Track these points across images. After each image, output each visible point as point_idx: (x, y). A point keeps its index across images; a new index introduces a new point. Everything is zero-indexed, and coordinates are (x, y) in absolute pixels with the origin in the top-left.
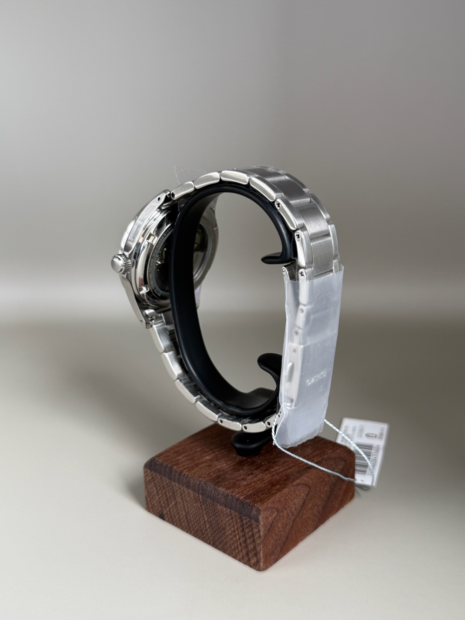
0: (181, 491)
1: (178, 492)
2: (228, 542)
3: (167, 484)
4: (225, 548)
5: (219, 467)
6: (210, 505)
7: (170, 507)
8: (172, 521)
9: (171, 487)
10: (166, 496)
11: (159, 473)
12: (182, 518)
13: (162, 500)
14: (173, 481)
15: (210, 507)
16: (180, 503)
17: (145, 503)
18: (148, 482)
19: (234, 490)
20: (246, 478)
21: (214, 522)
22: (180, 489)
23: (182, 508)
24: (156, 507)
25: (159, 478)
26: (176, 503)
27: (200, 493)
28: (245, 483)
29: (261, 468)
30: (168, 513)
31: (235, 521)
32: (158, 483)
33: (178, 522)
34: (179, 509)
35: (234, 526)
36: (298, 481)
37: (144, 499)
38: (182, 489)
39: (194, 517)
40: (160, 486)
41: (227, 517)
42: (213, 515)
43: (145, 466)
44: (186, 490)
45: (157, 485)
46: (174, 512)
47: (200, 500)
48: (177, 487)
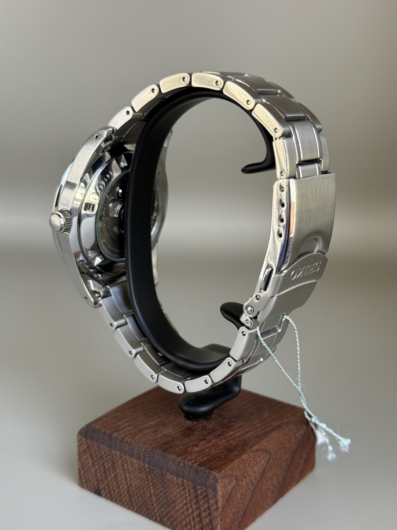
0: (123, 461)
1: (120, 462)
2: (178, 517)
3: (105, 453)
4: (174, 525)
5: (166, 432)
6: (158, 474)
7: (109, 480)
8: (110, 497)
9: (110, 457)
10: (104, 467)
11: (96, 442)
12: (123, 493)
13: (99, 473)
14: (113, 449)
15: (158, 477)
16: (121, 476)
17: (78, 477)
18: (82, 453)
19: (187, 457)
20: (198, 444)
21: (162, 495)
22: (121, 458)
23: (124, 481)
24: (91, 481)
25: (96, 447)
26: (116, 475)
27: (146, 462)
28: (197, 449)
29: (214, 433)
30: (106, 487)
31: (188, 492)
32: (95, 453)
33: (117, 497)
34: (119, 482)
35: (186, 498)
36: (257, 446)
37: (77, 472)
38: (123, 459)
39: (138, 490)
40: (97, 456)
41: (178, 488)
42: (162, 487)
43: (79, 434)
44: (129, 458)
45: (93, 455)
46: (113, 485)
47: (145, 470)
48: (118, 456)
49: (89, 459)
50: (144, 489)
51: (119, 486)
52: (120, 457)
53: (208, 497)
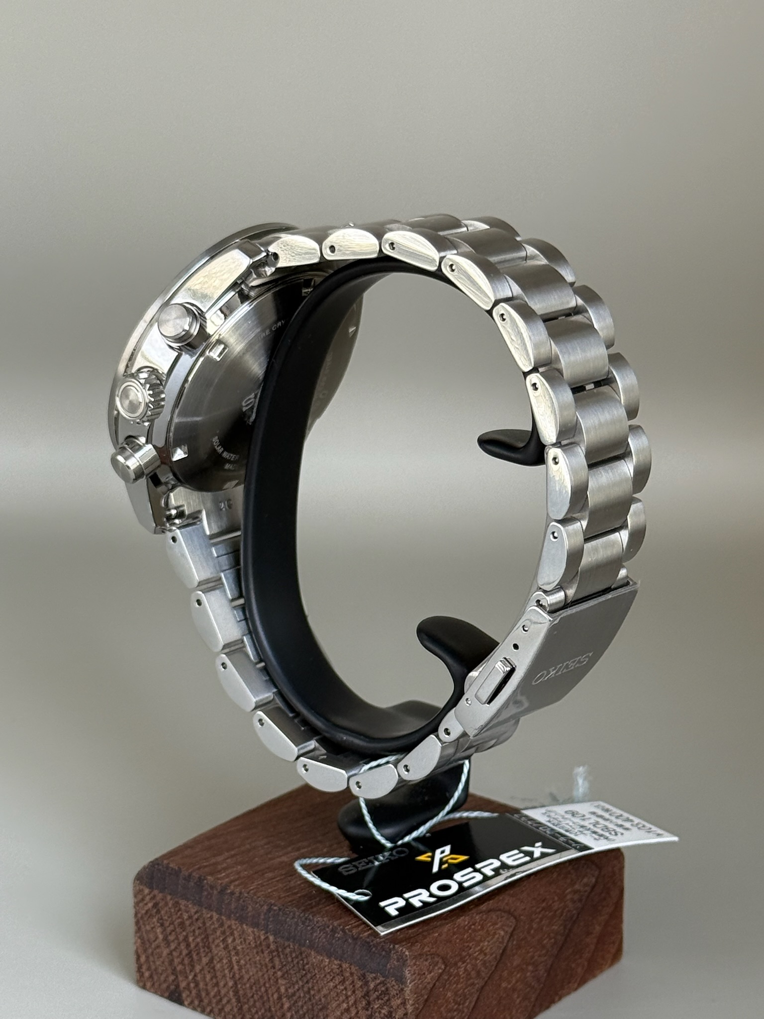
0: (225, 931)
1: (218, 933)
3: (190, 917)
6: (294, 955)
7: (198, 971)
8: (199, 1006)
9: (200, 924)
12: (225, 995)
13: (178, 957)
14: (206, 908)
16: (221, 960)
17: (134, 966)
18: (142, 918)
19: (349, 921)
21: (302, 995)
22: (222, 925)
24: (161, 974)
25: (170, 905)
26: (211, 960)
27: (270, 932)
30: (192, 985)
32: (169, 917)
33: (214, 1005)
34: (218, 974)
35: (347, 998)
37: (132, 958)
38: (226, 926)
40: (172, 923)
41: (331, 980)
42: (300, 979)
43: (138, 880)
44: (237, 926)
45: (165, 922)
46: (205, 981)
47: (269, 948)
48: (215, 923)
49: (158, 931)
50: (267, 985)
52: (219, 923)
53: (388, 994)
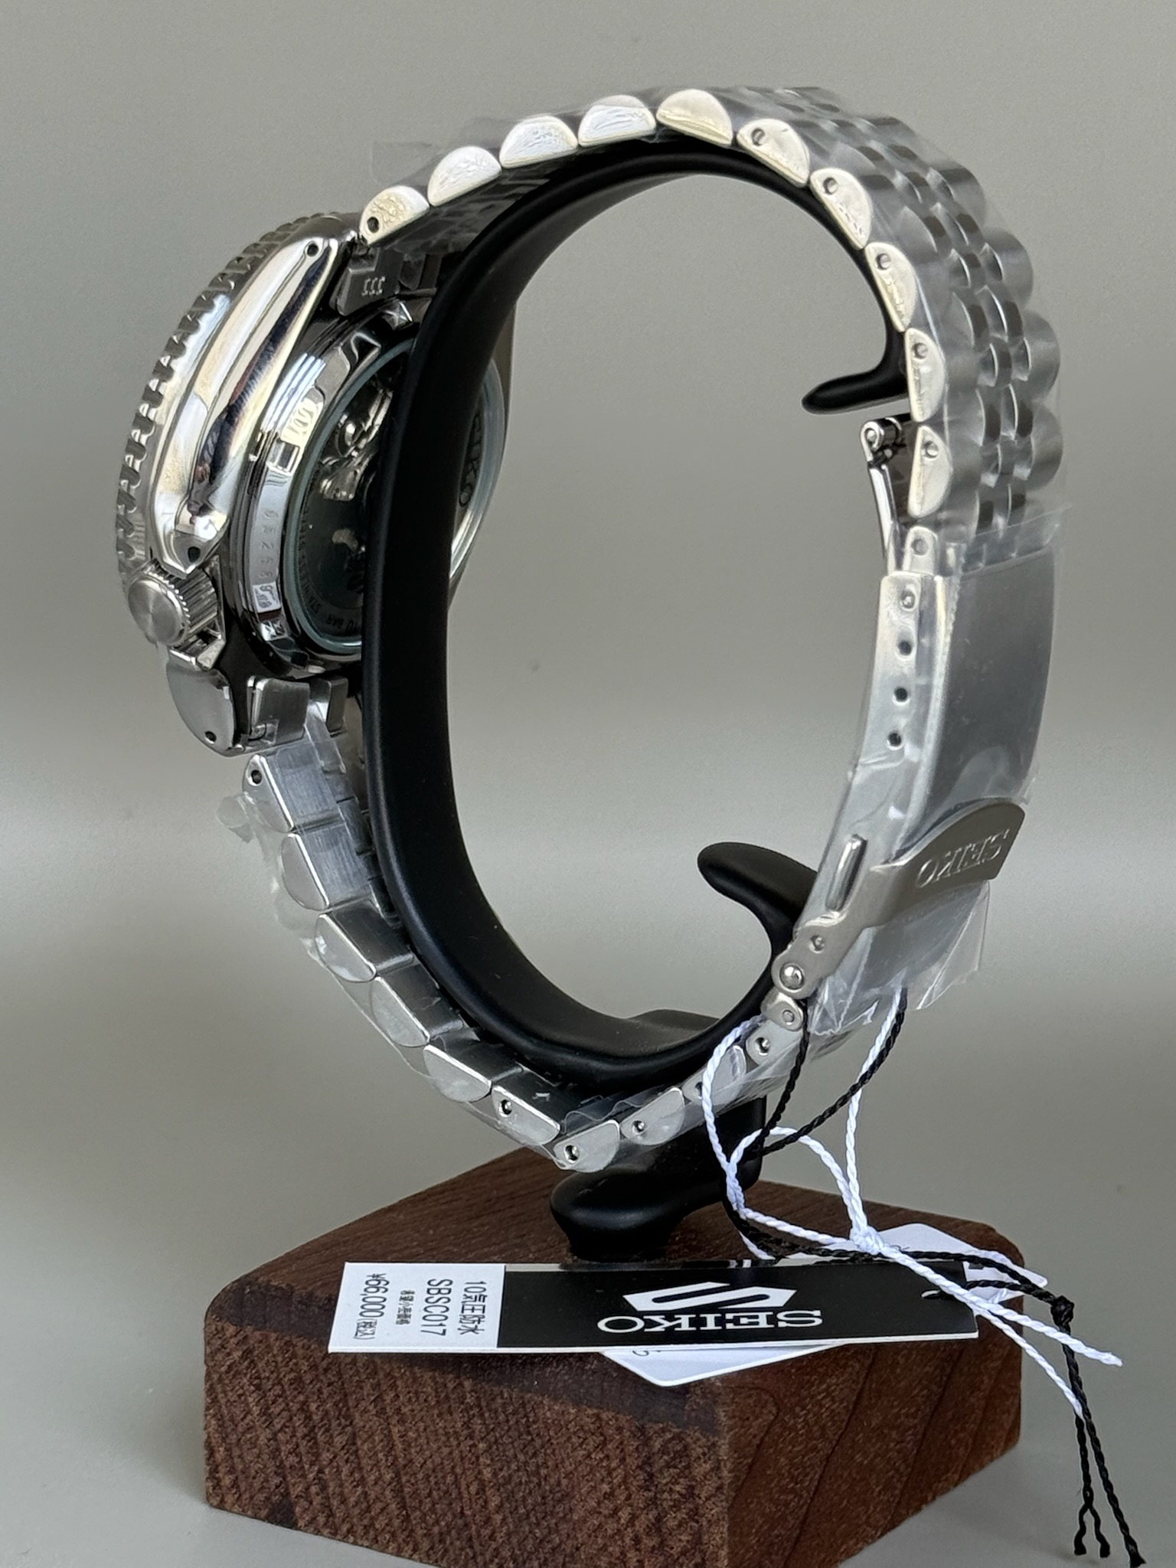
51: (362, 1477)
